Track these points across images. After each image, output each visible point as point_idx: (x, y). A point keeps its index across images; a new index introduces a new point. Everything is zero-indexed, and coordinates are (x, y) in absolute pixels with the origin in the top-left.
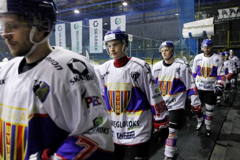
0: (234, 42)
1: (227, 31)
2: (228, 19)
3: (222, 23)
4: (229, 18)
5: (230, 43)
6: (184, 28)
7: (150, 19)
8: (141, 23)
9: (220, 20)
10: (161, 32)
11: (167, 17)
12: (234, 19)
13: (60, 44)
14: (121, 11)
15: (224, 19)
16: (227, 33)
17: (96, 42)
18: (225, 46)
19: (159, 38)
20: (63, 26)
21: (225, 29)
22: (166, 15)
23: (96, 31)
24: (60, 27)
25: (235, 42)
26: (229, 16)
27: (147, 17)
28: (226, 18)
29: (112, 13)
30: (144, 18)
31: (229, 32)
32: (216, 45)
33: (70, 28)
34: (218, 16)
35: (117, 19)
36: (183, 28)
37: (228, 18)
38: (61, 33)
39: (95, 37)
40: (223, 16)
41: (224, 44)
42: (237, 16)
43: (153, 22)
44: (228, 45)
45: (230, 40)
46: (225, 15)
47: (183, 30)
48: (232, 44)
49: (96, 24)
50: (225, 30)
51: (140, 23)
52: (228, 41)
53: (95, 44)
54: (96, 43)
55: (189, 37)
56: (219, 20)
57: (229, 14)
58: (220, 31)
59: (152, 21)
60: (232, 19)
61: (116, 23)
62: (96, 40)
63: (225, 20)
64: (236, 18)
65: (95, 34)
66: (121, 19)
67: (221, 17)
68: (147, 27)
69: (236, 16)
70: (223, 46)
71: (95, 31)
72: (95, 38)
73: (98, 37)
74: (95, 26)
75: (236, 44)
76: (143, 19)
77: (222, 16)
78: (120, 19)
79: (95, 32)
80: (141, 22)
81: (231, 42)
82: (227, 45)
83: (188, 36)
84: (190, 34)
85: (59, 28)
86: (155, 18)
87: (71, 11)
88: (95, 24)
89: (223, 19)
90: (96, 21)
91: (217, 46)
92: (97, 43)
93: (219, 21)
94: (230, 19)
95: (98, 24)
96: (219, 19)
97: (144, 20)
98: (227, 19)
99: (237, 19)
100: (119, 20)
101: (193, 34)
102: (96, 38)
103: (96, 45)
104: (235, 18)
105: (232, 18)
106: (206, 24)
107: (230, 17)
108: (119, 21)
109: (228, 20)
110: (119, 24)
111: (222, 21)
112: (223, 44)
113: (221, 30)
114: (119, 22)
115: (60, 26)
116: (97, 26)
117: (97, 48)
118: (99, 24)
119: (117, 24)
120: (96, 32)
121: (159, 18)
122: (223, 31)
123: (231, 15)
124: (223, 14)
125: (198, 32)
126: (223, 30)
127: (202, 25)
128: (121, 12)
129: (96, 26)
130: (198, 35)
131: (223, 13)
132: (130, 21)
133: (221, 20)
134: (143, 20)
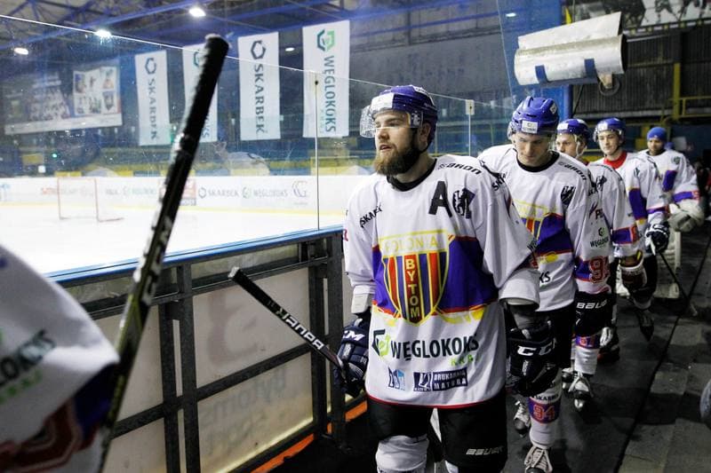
0: (694, 98)
1: (673, 64)
2: (676, 26)
3: (655, 37)
4: (679, 22)
5: (681, 102)
6: (521, 51)
7: (426, 31)
8: (400, 44)
9: (650, 29)
10: (461, 71)
11: (482, 23)
12: (693, 24)
13: (153, 115)
14: (335, 7)
15: (663, 25)
16: (673, 70)
17: (259, 105)
18: (666, 112)
19: (457, 91)
20: (161, 57)
21: (666, 57)
22: (477, 17)
23: (260, 72)
24: (151, 62)
25: (699, 98)
26: (679, 15)
27: (415, 27)
28: (669, 24)
29: (308, 15)
30: (409, 27)
31: (677, 67)
32: (638, 110)
33: (181, 63)
34: (643, 16)
35: (323, 32)
36: (518, 51)
37: (674, 23)
38: (153, 80)
39: (256, 89)
40: (659, 16)
41: (662, 106)
42: (704, 16)
43: (435, 41)
44: (676, 108)
45: (682, 94)
46: (664, 12)
47: (516, 57)
48: (690, 105)
49: (258, 51)
50: (665, 62)
51: (396, 44)
52: (676, 98)
53: (258, 113)
54: (260, 110)
55: (536, 81)
56: (644, 30)
57: (676, 9)
58: (649, 63)
59: (433, 39)
60: (690, 24)
61: (319, 46)
62: (260, 100)
63: (666, 27)
64: (700, 23)
65: (256, 80)
66: (336, 33)
67: (650, 18)
68: (416, 55)
69: (701, 15)
70: (659, 113)
71: (257, 71)
72: (257, 93)
73: (265, 89)
74: (255, 57)
75: (701, 107)
76: (403, 32)
77: (655, 15)
78: (332, 33)
79: (256, 75)
80: (400, 41)
81: (684, 99)
82: (671, 108)
83: (532, 79)
84: (540, 71)
85: (147, 63)
86: (442, 29)
87: (180, 11)
88: (255, 50)
89: (657, 25)
90: (260, 42)
91: (640, 114)
92: (263, 108)
93: (647, 31)
94: (682, 25)
95: (264, 50)
96: (647, 27)
97: (408, 34)
98: (672, 26)
99: (703, 24)
100: (330, 36)
101: (552, 72)
102: (259, 95)
103: (260, 115)
104: (696, 21)
105: (686, 22)
106: (595, 37)
107: (683, 19)
108: (328, 39)
109: (674, 29)
110: (329, 48)
111: (654, 33)
112: (658, 106)
113: (652, 63)
114: (330, 43)
115: (152, 59)
116: (261, 57)
117: (262, 126)
118: (266, 51)
119: (323, 49)
120: (259, 76)
121: (455, 27)
122: (659, 66)
123: (685, 13)
124: (659, 10)
125: (566, 64)
126: (660, 60)
127: (582, 38)
128: (335, 13)
129: (258, 55)
130: (568, 74)
131: (659, 5)
132: (364, 40)
133: (653, 31)
134: (405, 34)
